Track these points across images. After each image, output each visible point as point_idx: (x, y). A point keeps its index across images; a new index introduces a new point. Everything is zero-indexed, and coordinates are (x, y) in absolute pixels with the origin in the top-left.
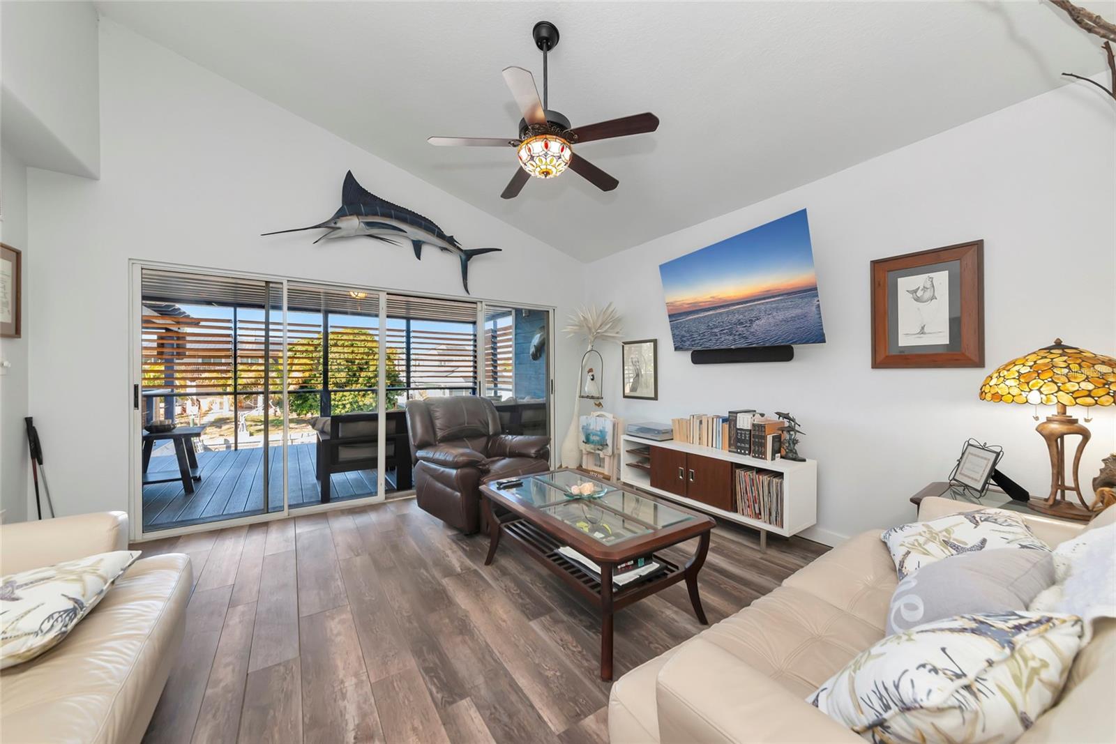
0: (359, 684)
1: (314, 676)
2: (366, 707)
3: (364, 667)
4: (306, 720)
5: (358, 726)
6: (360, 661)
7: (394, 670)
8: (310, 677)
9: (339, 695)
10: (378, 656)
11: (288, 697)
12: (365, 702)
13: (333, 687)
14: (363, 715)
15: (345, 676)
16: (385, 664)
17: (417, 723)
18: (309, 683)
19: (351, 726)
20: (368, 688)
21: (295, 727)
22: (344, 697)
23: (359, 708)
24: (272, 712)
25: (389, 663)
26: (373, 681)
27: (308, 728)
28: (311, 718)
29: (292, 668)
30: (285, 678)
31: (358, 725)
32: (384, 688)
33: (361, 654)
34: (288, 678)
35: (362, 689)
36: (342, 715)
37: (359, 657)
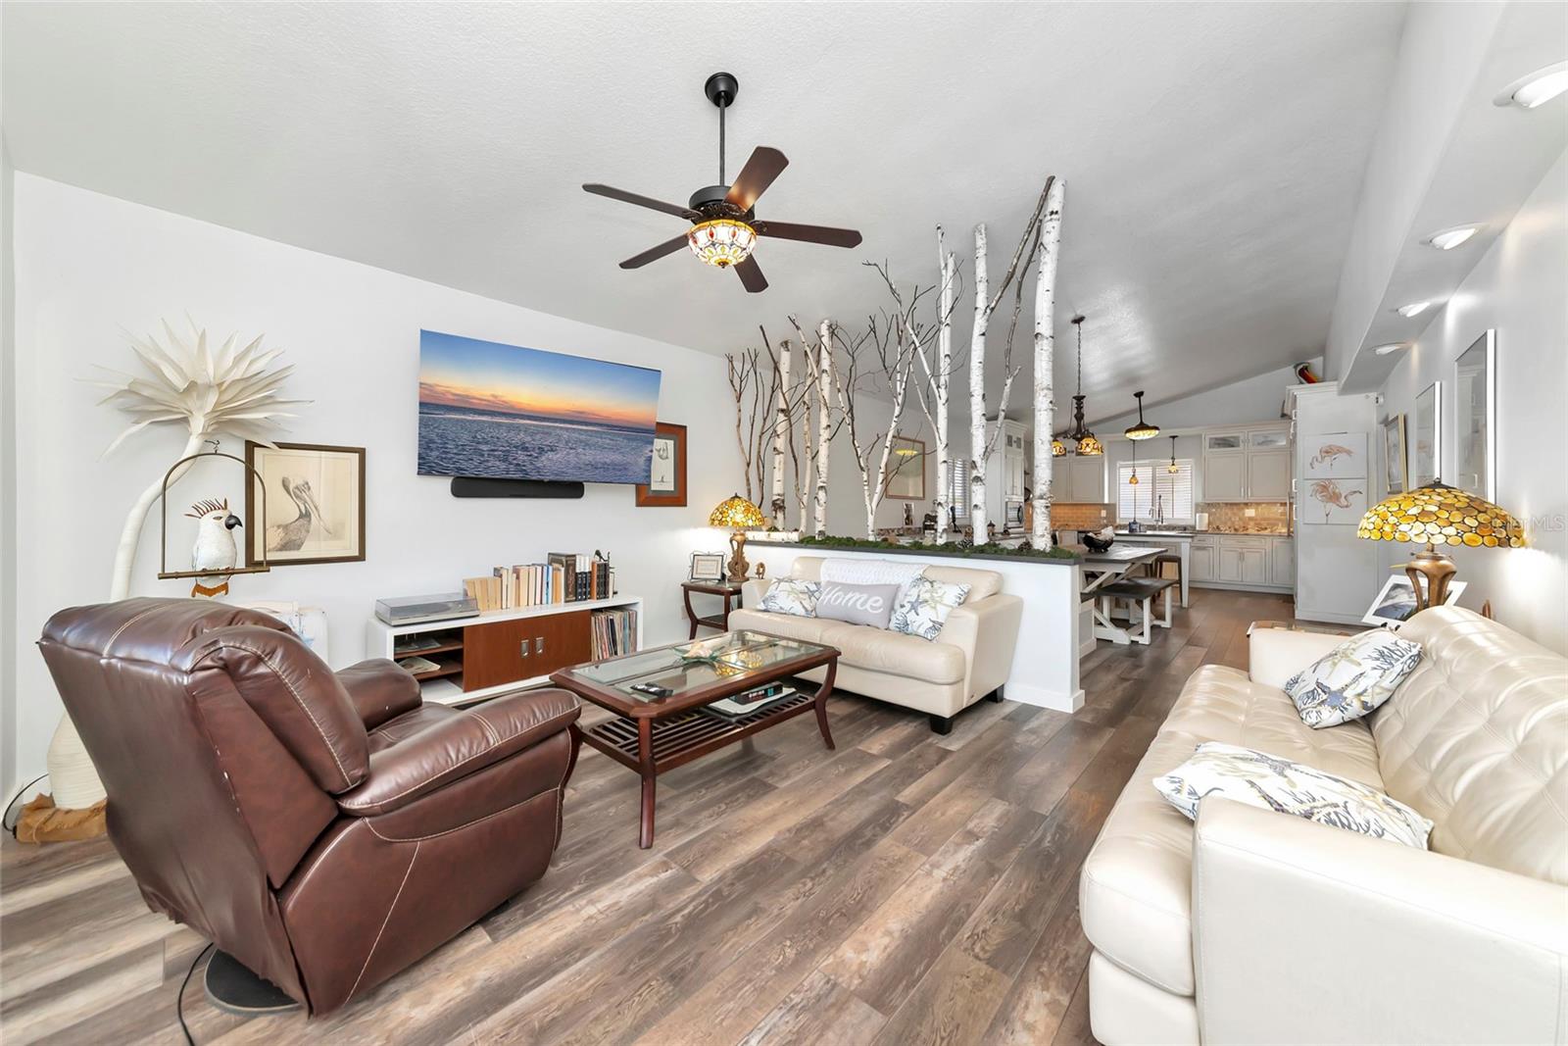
0: (936, 866)
1: (958, 908)
2: (952, 849)
3: (916, 874)
4: (996, 877)
5: (969, 844)
6: (912, 881)
7: (900, 851)
8: (962, 910)
9: (958, 872)
10: (894, 871)
11: (994, 911)
12: (946, 852)
13: (955, 883)
14: (959, 845)
15: (937, 882)
16: (900, 861)
17: (938, 814)
18: (969, 905)
19: (973, 847)
20: (935, 857)
21: (1007, 880)
22: (957, 868)
23: (956, 852)
24: (1017, 909)
25: (896, 858)
26: (925, 858)
27: (1001, 872)
28: (993, 876)
29: (968, 938)
30: (983, 932)
31: (967, 843)
32: (925, 847)
33: (904, 886)
34: (981, 929)
35: (938, 862)
36: (971, 858)
37: (908, 886)
